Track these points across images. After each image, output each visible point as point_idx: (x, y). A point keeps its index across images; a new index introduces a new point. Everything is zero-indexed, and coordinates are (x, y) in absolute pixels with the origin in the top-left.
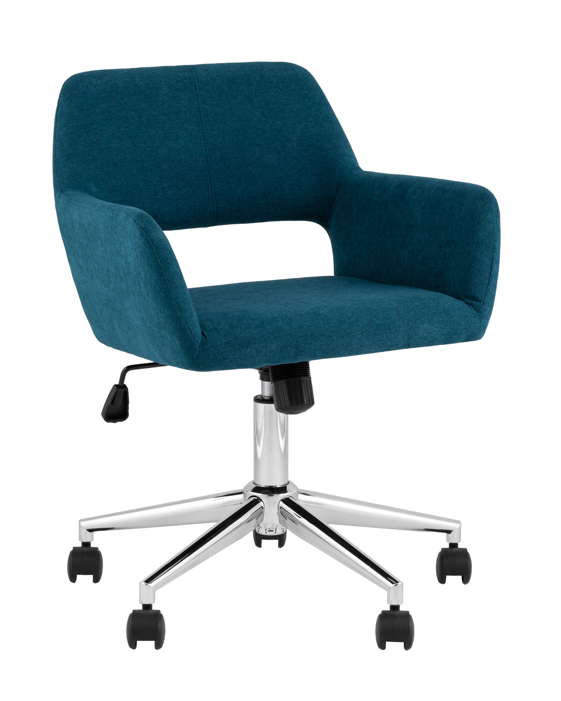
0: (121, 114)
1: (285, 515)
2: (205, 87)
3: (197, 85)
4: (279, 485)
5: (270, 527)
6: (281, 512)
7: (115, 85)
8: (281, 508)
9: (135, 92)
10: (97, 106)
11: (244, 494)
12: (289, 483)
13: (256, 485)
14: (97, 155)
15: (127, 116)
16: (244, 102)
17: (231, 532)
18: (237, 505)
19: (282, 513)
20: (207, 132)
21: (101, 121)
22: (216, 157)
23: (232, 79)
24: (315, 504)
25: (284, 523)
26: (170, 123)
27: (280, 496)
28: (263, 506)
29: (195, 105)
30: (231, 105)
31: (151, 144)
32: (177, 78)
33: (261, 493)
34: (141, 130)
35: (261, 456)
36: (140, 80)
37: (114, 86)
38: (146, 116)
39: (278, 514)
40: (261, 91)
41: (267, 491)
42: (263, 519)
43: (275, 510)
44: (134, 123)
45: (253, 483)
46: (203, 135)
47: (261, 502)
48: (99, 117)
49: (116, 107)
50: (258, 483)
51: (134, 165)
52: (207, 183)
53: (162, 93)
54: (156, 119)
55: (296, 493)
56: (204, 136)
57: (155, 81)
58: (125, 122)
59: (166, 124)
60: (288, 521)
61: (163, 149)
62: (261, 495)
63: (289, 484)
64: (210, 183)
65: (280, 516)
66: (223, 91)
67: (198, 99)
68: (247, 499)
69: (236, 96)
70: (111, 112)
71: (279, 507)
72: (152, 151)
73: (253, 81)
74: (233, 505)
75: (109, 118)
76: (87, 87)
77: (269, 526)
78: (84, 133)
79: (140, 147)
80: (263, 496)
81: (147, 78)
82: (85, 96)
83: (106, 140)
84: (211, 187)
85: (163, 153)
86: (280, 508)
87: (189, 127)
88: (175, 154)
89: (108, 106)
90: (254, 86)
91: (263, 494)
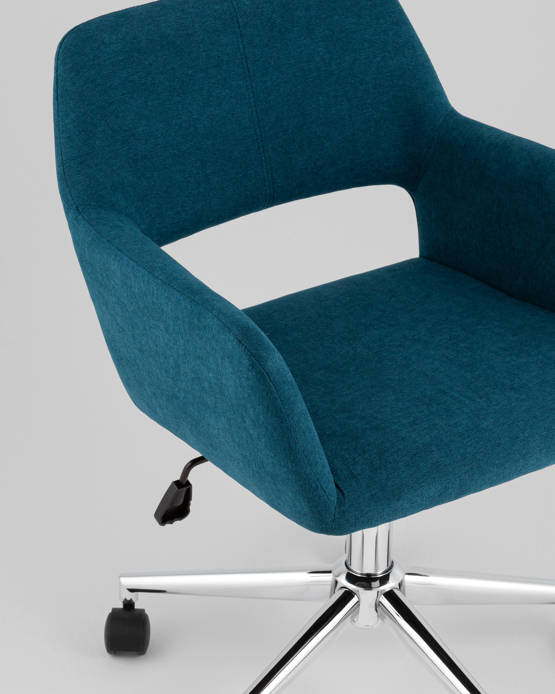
0: (146, 82)
2: (251, 21)
3: (240, 20)
7: (135, 39)
9: (162, 46)
10: (115, 76)
12: (392, 565)
13: (349, 570)
14: (121, 149)
15: (154, 83)
16: (302, 35)
20: (258, 86)
21: (122, 97)
22: (270, 120)
23: (285, 4)
26: (209, 83)
29: (239, 50)
30: (286, 42)
31: (187, 117)
32: (214, 14)
34: (174, 100)
36: (166, 25)
37: (134, 41)
38: (178, 78)
40: (323, 16)
44: (164, 91)
46: (252, 90)
48: (119, 92)
49: (139, 72)
50: (352, 568)
51: (167, 153)
52: (261, 158)
53: (197, 40)
54: (192, 79)
56: (253, 93)
57: (186, 24)
58: (153, 91)
59: (204, 84)
61: (203, 121)
64: (265, 156)
66: (274, 24)
67: (242, 40)
69: (291, 29)
70: (133, 81)
72: (190, 126)
73: (312, 3)
75: (131, 91)
76: (98, 49)
78: (101, 120)
79: (174, 124)
81: (174, 21)
82: (98, 63)
83: (130, 123)
84: (266, 162)
85: (203, 127)
87: (234, 83)
88: (218, 125)
89: (129, 72)
90: (313, 10)
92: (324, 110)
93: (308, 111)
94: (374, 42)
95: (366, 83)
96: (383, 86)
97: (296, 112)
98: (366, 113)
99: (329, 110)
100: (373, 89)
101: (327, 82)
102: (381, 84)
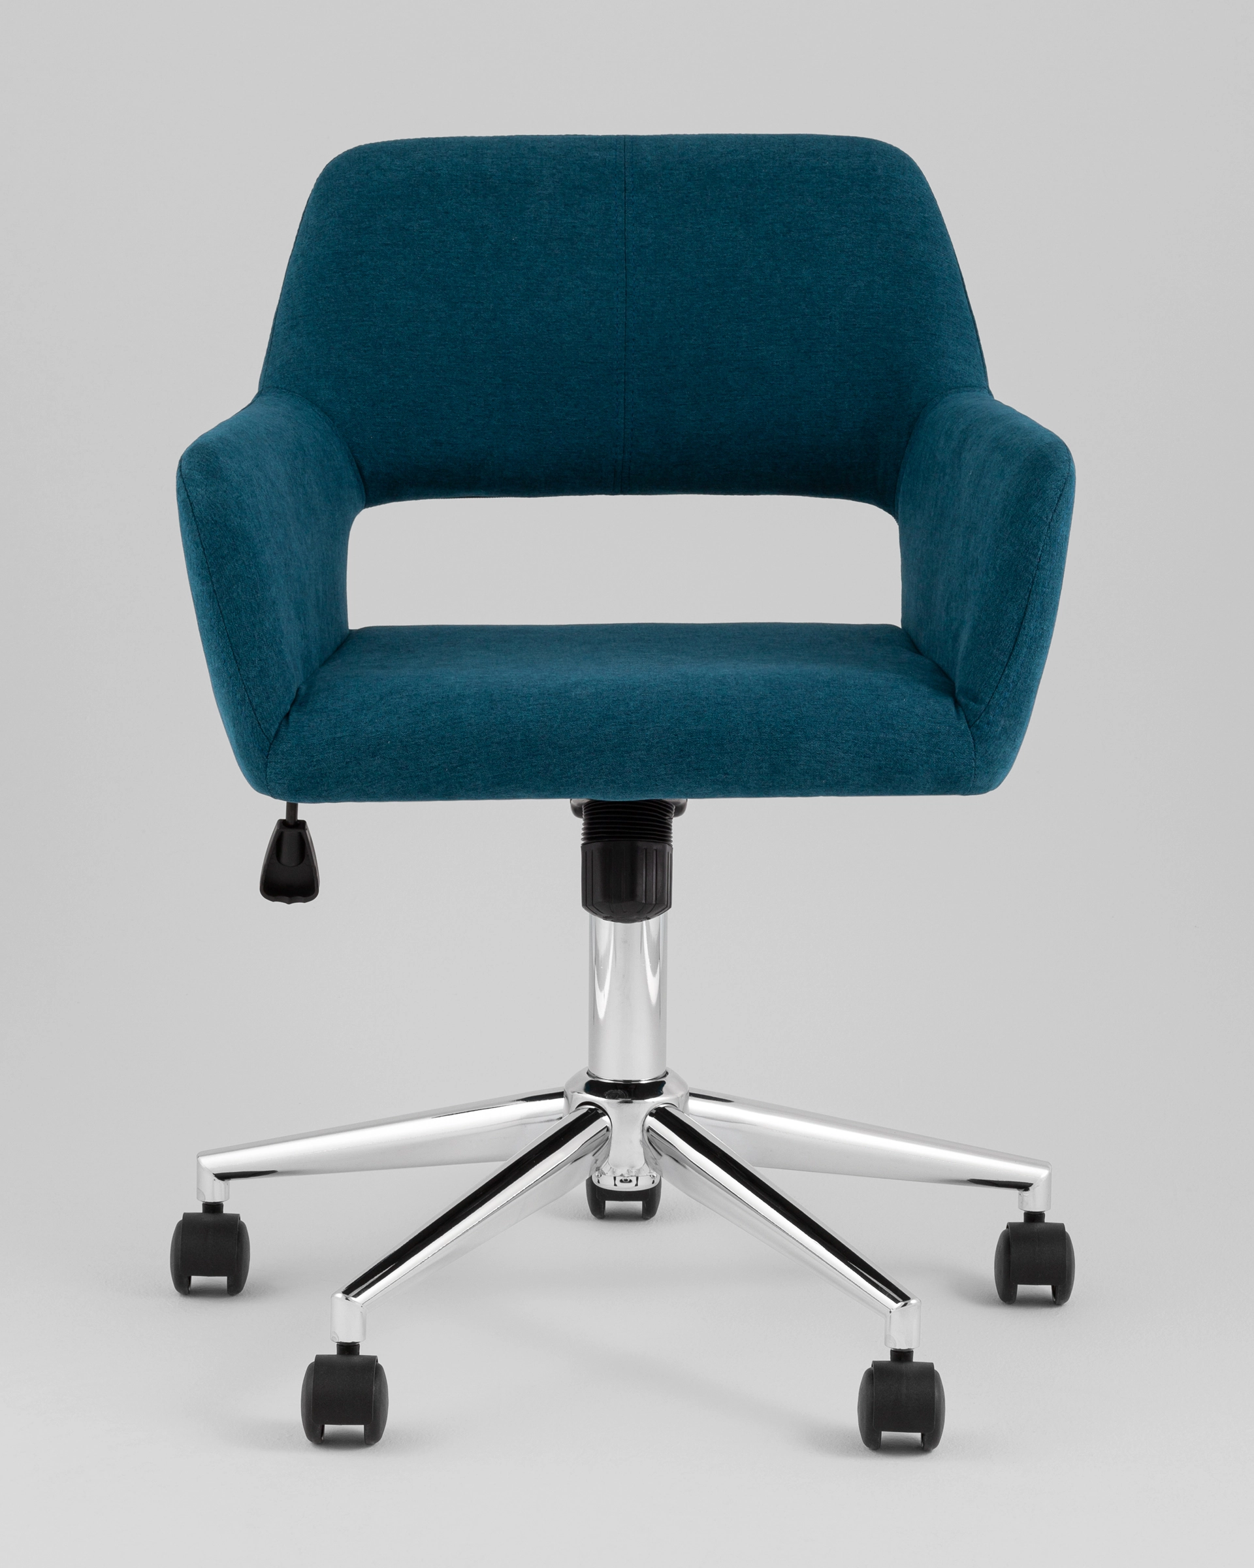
0: (430, 236)
1: (658, 1147)
2: (648, 184)
3: (629, 180)
4: (644, 1077)
5: (624, 1172)
6: (649, 1139)
7: (430, 171)
8: (649, 1129)
9: (474, 190)
10: (379, 215)
11: (567, 1097)
12: (667, 1073)
13: (593, 1077)
14: (357, 321)
15: (444, 241)
16: (732, 222)
17: (537, 1182)
18: (550, 1123)
19: (652, 1141)
20: (637, 286)
21: (381, 248)
22: (648, 343)
23: (713, 170)
24: (726, 1121)
25: (656, 1164)
26: (546, 262)
27: (647, 1102)
28: (609, 1125)
29: (617, 225)
30: (700, 228)
31: (492, 305)
32: (585, 162)
33: (604, 1097)
34: (474, 273)
35: (606, 1013)
36: (493, 162)
37: (429, 173)
38: (491, 243)
39: (643, 1143)
41: (620, 1092)
42: (608, 1155)
43: (637, 1135)
44: (459, 256)
45: (588, 1073)
46: (626, 291)
47: (605, 1118)
48: (378, 239)
49: (421, 219)
50: (597, 1074)
52: (617, 399)
53: (540, 193)
54: (515, 250)
55: (682, 1096)
56: (626, 295)
57: (528, 167)
58: (439, 252)
59: (536, 261)
60: (666, 1160)
61: (520, 317)
62: (605, 1101)
63: (668, 1076)
64: (625, 399)
65: (648, 1149)
66: (687, 197)
67: (625, 211)
68: (574, 1109)
69: (715, 210)
70: (408, 230)
71: (646, 1128)
72: (494, 319)
73: (763, 177)
74: (542, 1122)
75: (401, 243)
76: (367, 174)
77: (622, 1171)
79: (465, 309)
80: (608, 1103)
82: (358, 192)
83: (385, 289)
84: (625, 408)
85: (519, 327)
86: (648, 1131)
87: (592, 272)
88: (548, 330)
89: (405, 215)
90: (762, 188)
91: (609, 1098)
92: (747, 347)
93: (718, 343)
94: (859, 257)
95: (830, 317)
96: (859, 328)
97: (695, 340)
98: (821, 365)
99: (757, 349)
100: (840, 330)
101: (760, 303)
102: (856, 325)
